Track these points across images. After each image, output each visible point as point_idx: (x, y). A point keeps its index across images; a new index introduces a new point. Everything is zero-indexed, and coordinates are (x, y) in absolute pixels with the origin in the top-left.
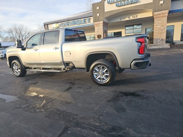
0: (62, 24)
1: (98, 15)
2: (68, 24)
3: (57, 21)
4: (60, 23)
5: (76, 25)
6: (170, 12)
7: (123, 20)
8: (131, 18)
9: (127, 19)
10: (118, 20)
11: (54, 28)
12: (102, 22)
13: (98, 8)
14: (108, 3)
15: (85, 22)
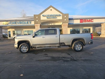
0: (11, 22)
1: (37, 21)
2: (16, 23)
3: (8, 20)
4: (10, 22)
5: (21, 24)
6: (68, 24)
7: (49, 25)
8: (53, 24)
9: (51, 25)
10: (47, 25)
11: (4, 25)
12: (39, 24)
13: (37, 17)
14: (43, 16)
15: (28, 23)
